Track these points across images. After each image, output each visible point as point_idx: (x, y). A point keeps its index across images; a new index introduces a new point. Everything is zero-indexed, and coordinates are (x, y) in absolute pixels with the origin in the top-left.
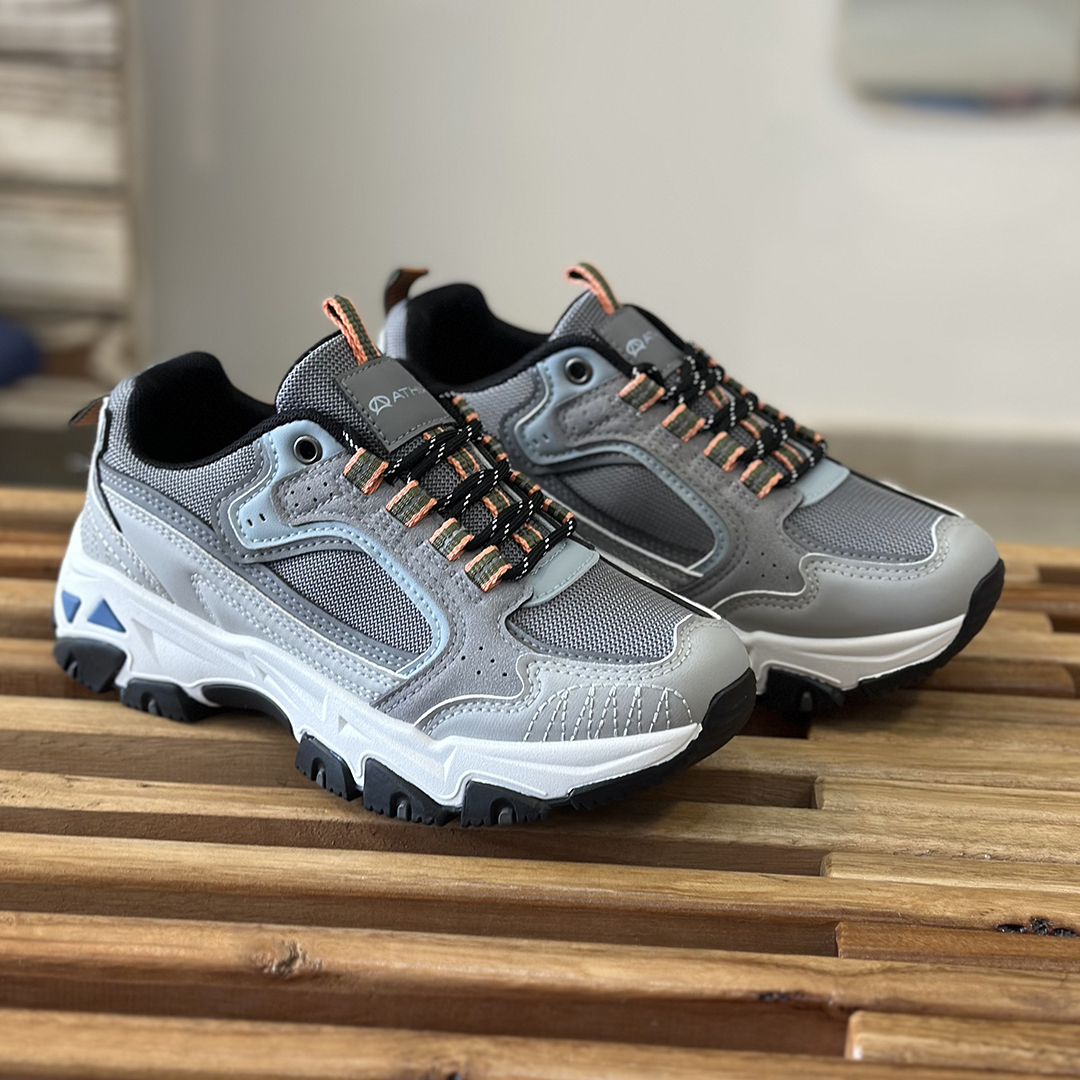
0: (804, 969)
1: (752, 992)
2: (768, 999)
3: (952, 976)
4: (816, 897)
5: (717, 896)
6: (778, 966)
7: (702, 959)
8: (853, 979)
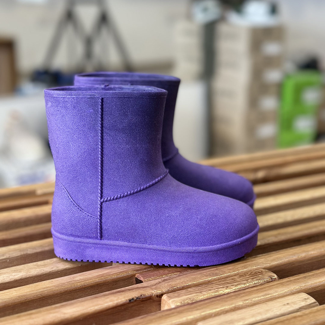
0: (137, 288)
1: (127, 300)
2: (132, 301)
3: (184, 276)
4: (124, 269)
5: (91, 279)
6: (129, 290)
7: (102, 296)
8: (155, 286)
